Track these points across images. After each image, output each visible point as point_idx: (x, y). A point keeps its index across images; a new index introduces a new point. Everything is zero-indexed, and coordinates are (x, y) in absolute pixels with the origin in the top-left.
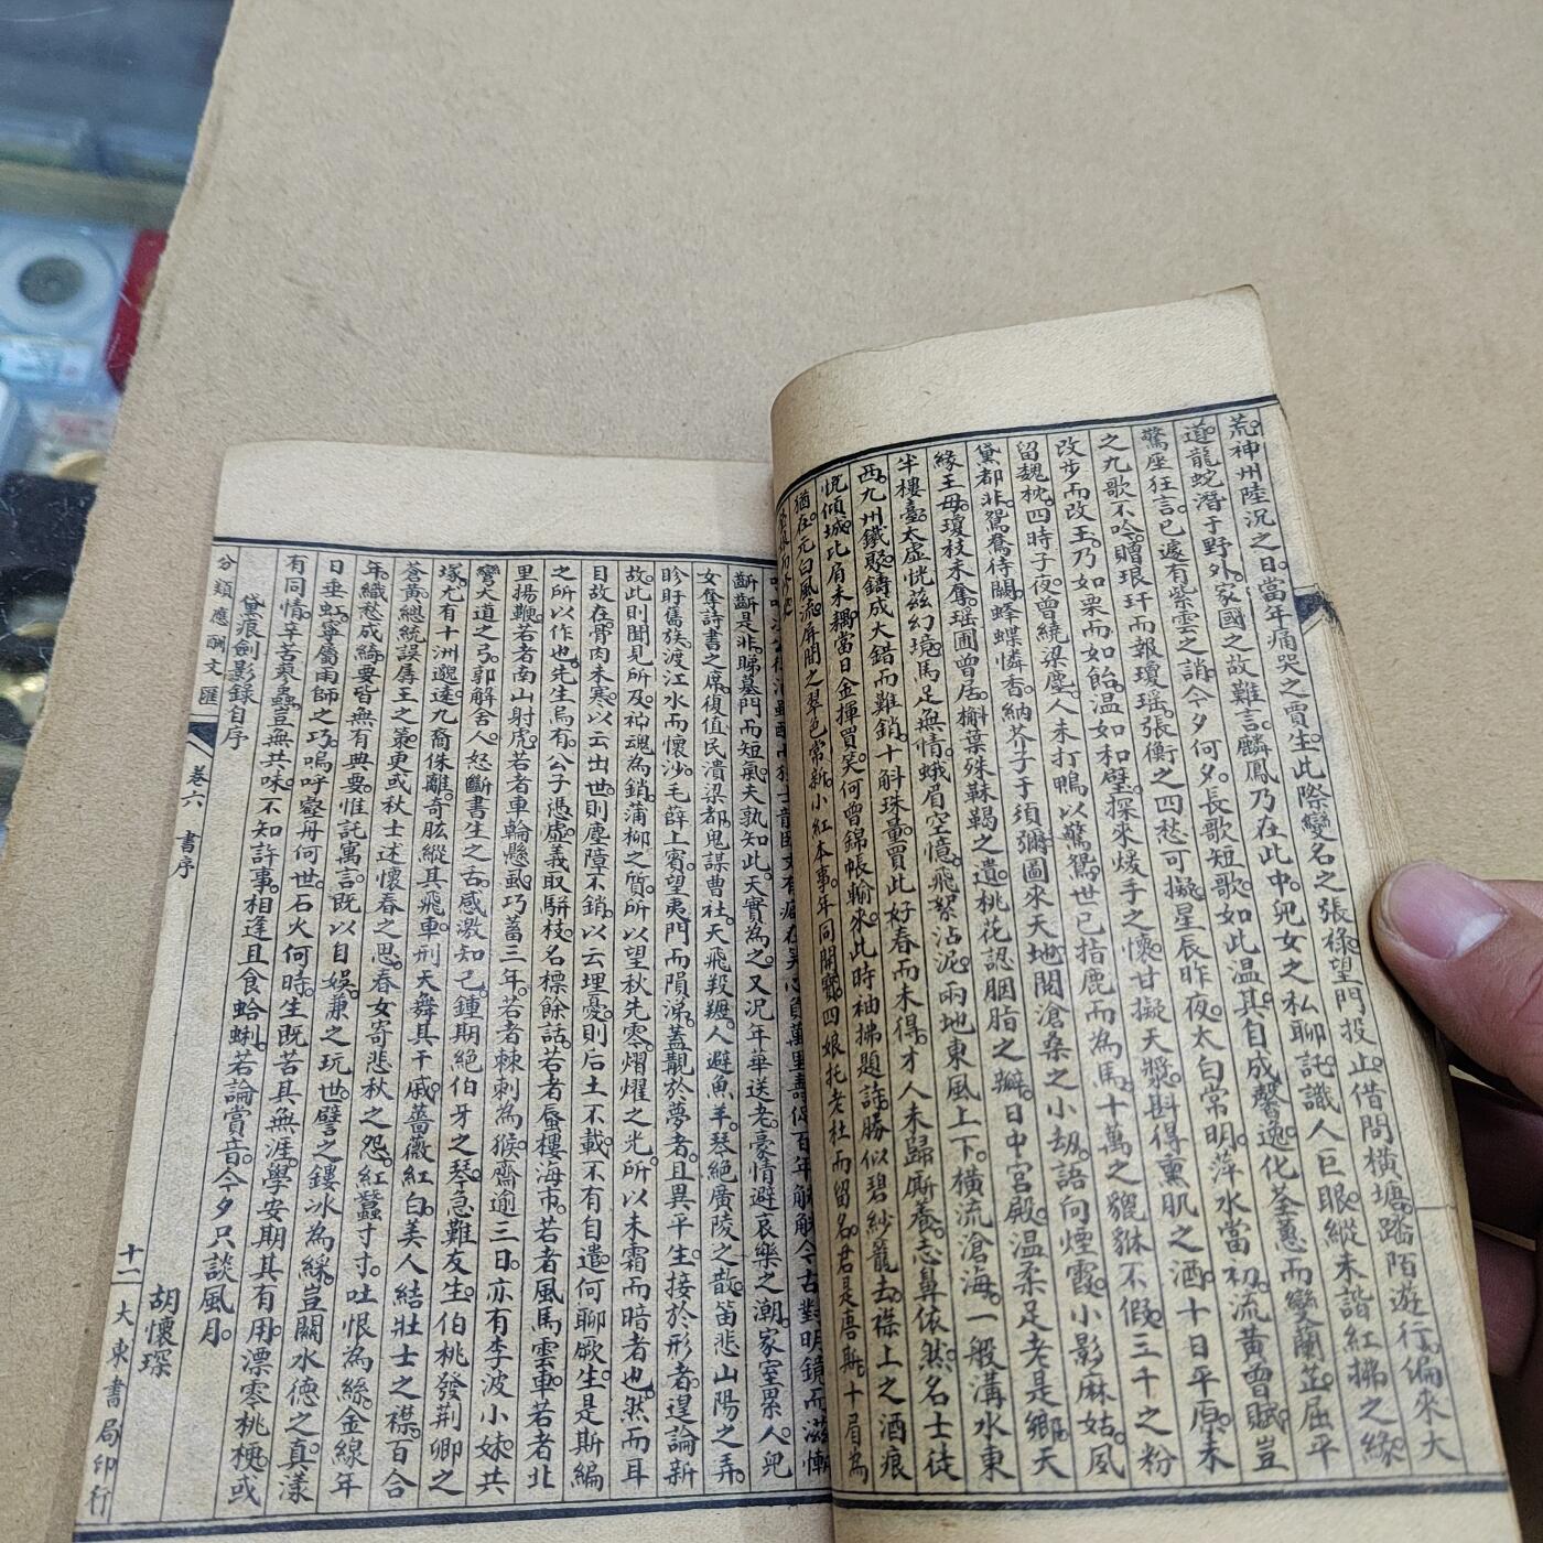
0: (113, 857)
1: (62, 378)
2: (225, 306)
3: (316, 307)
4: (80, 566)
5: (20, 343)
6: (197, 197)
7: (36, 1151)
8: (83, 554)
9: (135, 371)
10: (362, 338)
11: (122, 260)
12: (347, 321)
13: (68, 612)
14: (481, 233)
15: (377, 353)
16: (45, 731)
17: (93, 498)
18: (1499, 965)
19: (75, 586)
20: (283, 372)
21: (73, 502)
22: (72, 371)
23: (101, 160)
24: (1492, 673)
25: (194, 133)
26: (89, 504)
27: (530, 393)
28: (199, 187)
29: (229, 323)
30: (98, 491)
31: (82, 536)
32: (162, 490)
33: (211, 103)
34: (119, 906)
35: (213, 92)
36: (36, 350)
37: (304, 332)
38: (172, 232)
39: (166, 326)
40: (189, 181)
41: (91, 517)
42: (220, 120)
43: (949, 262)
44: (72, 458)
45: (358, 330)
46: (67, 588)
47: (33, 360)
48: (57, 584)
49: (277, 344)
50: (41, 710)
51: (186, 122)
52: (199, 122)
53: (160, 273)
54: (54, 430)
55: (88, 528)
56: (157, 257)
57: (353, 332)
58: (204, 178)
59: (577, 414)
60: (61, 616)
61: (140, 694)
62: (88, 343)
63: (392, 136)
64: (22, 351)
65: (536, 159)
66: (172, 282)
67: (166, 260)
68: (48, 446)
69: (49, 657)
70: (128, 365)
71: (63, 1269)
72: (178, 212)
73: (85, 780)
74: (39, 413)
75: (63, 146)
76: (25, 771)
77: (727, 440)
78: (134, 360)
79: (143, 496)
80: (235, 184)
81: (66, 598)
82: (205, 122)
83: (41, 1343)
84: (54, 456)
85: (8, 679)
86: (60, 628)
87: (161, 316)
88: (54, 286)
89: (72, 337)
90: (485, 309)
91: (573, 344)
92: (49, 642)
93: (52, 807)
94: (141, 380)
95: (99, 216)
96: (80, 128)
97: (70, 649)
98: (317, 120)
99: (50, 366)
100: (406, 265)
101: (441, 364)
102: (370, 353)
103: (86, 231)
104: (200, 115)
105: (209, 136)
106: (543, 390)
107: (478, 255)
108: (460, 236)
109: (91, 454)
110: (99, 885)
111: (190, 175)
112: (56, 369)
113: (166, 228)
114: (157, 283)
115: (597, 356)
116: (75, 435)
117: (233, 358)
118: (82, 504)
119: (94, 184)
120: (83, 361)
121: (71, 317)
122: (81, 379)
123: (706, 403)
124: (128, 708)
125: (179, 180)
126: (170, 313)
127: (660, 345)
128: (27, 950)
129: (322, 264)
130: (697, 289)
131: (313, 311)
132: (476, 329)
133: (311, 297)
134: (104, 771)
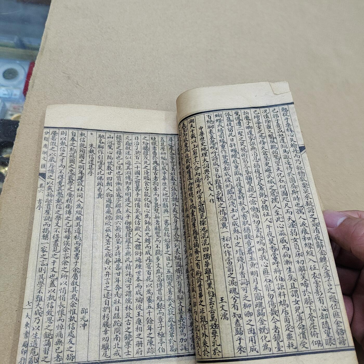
1: (13, 97)
2: (49, 79)
4: (15, 141)
5: (3, 89)
6: (42, 54)
7: (6, 279)
8: (16, 138)
10: (80, 86)
11: (27, 69)
12: (77, 82)
13: (13, 152)
14: (108, 61)
16: (7, 180)
19: (14, 146)
20: (62, 94)
21: (14, 126)
22: (15, 95)
23: (23, 46)
25: (41, 39)
26: (17, 127)
27: (120, 98)
28: (42, 52)
29: (49, 84)
30: (19, 124)
31: (16, 134)
32: (34, 123)
33: (45, 32)
35: (45, 30)
36: (7, 90)
37: (67, 85)
38: (36, 62)
39: (35, 84)
40: (40, 50)
41: (18, 130)
42: (47, 36)
44: (16, 115)
45: (80, 84)
46: (12, 147)
47: (6, 92)
48: (10, 145)
49: (61, 88)
50: (7, 175)
51: (40, 36)
52: (42, 37)
54: (12, 109)
55: (17, 132)
57: (79, 85)
58: (43, 50)
59: (131, 103)
60: (11, 153)
62: (19, 88)
63: (87, 38)
64: (4, 91)
65: (121, 43)
66: (36, 74)
67: (35, 69)
68: (10, 113)
69: (8, 163)
70: (26, 94)
71: (13, 307)
72: (37, 57)
73: (17, 191)
74: (8, 105)
75: (12, 42)
76: (3, 189)
77: (167, 108)
79: (30, 125)
80: (50, 51)
82: (43, 36)
83: (8, 324)
84: (12, 115)
85: (2, 167)
86: (11, 156)
87: (34, 82)
88: (11, 75)
89: (15, 87)
90: (109, 78)
91: (130, 87)
92: (8, 159)
93: (9, 198)
94: (29, 97)
95: (22, 58)
96: (16, 39)
97: (13, 161)
98: (70, 35)
99: (10, 94)
100: (91, 69)
101: (99, 92)
102: (83, 90)
103: (18, 62)
104: (42, 35)
105: (44, 40)
106: (123, 97)
107: (108, 66)
108: (103, 61)
109: (19, 114)
112: (12, 95)
114: (33, 74)
115: (136, 89)
116: (16, 110)
117: (51, 92)
118: (16, 127)
119: (21, 51)
120: (18, 92)
121: (15, 82)
122: (17, 97)
123: (162, 99)
124: (27, 174)
125: (37, 49)
126: (36, 81)
127: (151, 86)
128: (4, 232)
129: (71, 69)
130: (160, 73)
131: (69, 80)
132: (107, 83)
133: (69, 77)
134: (21, 189)
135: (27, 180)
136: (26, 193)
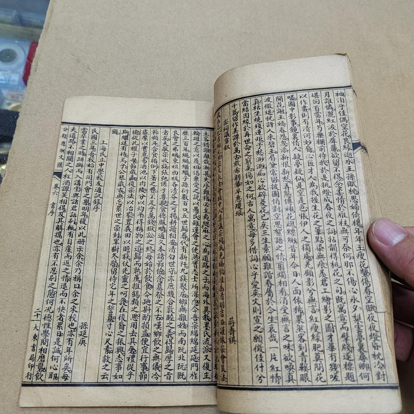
0: (25, 215)
1: (11, 83)
2: (54, 62)
3: (79, 62)
4: (15, 135)
7: (5, 295)
8: (16, 131)
9: (29, 80)
10: (92, 71)
11: (27, 50)
12: (88, 66)
13: (12, 147)
14: (125, 42)
15: (96, 75)
16: (6, 180)
17: (18, 115)
18: (405, 249)
19: (14, 140)
20: (70, 80)
21: (13, 117)
22: (14, 81)
23: (21, 22)
24: (402, 165)
26: (17, 118)
27: (139, 87)
28: (47, 29)
29: (55, 67)
30: (20, 114)
31: (15, 127)
32: (37, 113)
33: (50, 5)
34: (27, 228)
35: (50, 2)
36: (4, 75)
37: (76, 69)
38: (39, 42)
39: (38, 68)
40: (44, 27)
41: (18, 121)
42: (52, 10)
43: (255, 51)
44: (14, 105)
45: (91, 69)
46: (11, 141)
47: (3, 78)
48: (9, 139)
49: (69, 73)
50: (5, 174)
51: (44, 12)
53: (36, 53)
54: (9, 97)
55: (17, 124)
56: (35, 49)
57: (90, 70)
58: (48, 26)
59: (152, 93)
60: (10, 148)
61: (32, 170)
62: (19, 73)
63: (100, 14)
65: (140, 21)
66: (39, 55)
67: (38, 49)
68: (7, 102)
69: (7, 160)
70: (28, 79)
71: (13, 327)
72: (41, 36)
73: (17, 194)
74: (5, 92)
75: (9, 17)
78: (29, 77)
79: (32, 115)
80: (57, 28)
81: (11, 143)
82: (48, 10)
83: (7, 347)
84: (9, 104)
86: (10, 152)
87: (37, 65)
88: (8, 57)
89: (14, 71)
90: (126, 63)
91: (151, 73)
92: (7, 155)
93: (8, 201)
94: (31, 83)
95: (20, 37)
96: (14, 13)
97: (12, 158)
98: (80, 10)
99: (8, 79)
100: (104, 51)
101: (114, 79)
103: (17, 42)
104: (47, 9)
105: (50, 14)
106: (143, 86)
107: (124, 48)
108: (119, 42)
109: (19, 104)
110: (21, 223)
111: (44, 25)
113: (38, 40)
114: (36, 56)
115: (157, 76)
116: (14, 98)
117: (57, 77)
118: (16, 117)
119: (20, 29)
120: (16, 78)
121: (13, 65)
122: (16, 83)
123: (188, 90)
124: (28, 174)
125: (41, 27)
126: (39, 64)
127: (175, 74)
129: (81, 50)
130: (185, 58)
131: (79, 64)
132: (124, 69)
133: (78, 60)
134: (22, 191)
135: (29, 180)
136: (28, 195)
